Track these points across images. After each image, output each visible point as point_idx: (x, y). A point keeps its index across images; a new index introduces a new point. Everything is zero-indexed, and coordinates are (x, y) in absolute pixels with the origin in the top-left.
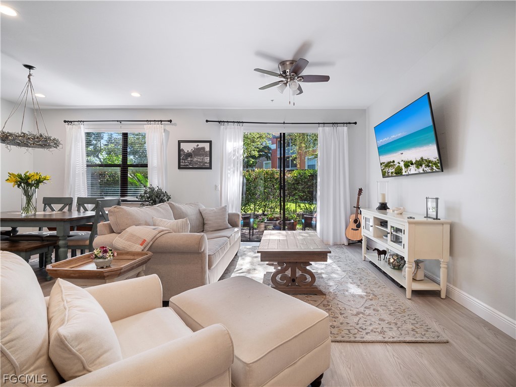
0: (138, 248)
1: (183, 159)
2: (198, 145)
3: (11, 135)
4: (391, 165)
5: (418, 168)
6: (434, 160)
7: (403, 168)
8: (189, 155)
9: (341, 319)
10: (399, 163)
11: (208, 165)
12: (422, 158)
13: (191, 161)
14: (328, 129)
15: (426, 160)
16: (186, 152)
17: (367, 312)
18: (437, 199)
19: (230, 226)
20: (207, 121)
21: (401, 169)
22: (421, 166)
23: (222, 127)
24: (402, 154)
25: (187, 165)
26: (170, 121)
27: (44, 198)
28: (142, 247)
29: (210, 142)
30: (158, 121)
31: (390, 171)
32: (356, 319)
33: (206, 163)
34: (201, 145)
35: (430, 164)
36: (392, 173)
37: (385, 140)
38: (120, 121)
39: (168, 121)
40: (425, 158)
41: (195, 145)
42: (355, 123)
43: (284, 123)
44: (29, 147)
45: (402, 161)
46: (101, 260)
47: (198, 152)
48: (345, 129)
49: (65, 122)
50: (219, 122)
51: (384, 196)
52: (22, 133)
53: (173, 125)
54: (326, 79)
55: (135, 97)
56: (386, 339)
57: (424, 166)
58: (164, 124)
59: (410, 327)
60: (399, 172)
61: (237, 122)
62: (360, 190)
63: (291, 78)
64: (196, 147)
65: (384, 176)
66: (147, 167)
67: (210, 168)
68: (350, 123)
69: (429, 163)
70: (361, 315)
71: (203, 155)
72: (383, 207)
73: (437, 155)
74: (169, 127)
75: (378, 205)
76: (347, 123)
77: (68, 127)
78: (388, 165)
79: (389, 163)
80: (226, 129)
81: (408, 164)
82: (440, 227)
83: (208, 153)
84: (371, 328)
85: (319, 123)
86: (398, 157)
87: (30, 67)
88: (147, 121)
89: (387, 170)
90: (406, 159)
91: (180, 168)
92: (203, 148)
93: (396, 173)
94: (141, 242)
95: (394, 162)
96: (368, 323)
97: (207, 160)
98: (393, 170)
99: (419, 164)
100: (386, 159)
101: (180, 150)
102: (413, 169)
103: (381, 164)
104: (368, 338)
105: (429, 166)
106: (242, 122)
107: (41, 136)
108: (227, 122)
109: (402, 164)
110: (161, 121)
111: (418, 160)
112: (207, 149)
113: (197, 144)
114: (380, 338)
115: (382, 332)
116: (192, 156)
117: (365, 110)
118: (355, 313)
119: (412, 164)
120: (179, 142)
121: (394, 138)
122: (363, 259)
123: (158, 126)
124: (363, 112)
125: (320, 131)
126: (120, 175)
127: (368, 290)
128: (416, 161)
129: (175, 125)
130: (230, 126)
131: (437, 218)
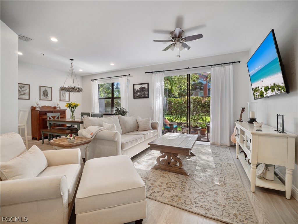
0: (89, 136)
1: (136, 94)
3: (65, 88)
4: (257, 90)
6: (282, 85)
7: (264, 92)
8: (138, 91)
9: (187, 193)
10: (262, 89)
12: (274, 84)
13: (139, 94)
14: (217, 68)
15: (277, 85)
16: (137, 89)
17: (210, 193)
18: (282, 116)
19: (152, 129)
20: (146, 73)
21: (263, 93)
22: (274, 90)
23: (153, 75)
24: (262, 81)
25: (137, 97)
26: (130, 75)
27: (81, 113)
28: (91, 136)
29: (148, 84)
30: (125, 76)
31: (257, 94)
32: (196, 195)
33: (146, 95)
34: (144, 86)
35: (280, 88)
36: (258, 96)
38: (110, 78)
39: (129, 75)
40: (276, 84)
42: (239, 62)
43: (188, 68)
44: (74, 92)
45: (263, 87)
46: (69, 140)
47: (143, 89)
48: (231, 67)
49: (91, 80)
50: (152, 72)
51: (253, 113)
52: (68, 87)
53: (131, 77)
54: (200, 36)
55: (113, 65)
56: (207, 215)
57: (276, 90)
58: (128, 77)
59: (234, 211)
60: (262, 95)
61: (161, 71)
62: (243, 109)
63: (177, 41)
64: (141, 87)
65: (255, 98)
66: (120, 98)
67: (148, 97)
68: (235, 62)
70: (202, 194)
71: (144, 91)
72: (252, 121)
74: (129, 78)
76: (232, 63)
77: (92, 82)
78: (256, 90)
79: (256, 88)
80: (155, 75)
81: (267, 88)
82: (285, 140)
83: (147, 90)
84: (202, 204)
85: (211, 65)
86: (261, 84)
87: (72, 60)
88: (120, 76)
89: (255, 94)
90: (265, 85)
91: (134, 98)
92: (144, 88)
93: (260, 96)
94: (91, 134)
95: (258, 87)
96: (203, 200)
97: (146, 93)
98: (259, 94)
99: (273, 88)
100: (255, 85)
101: (134, 89)
102: (270, 93)
103: (253, 89)
104: (195, 210)
105: (279, 90)
106: (164, 71)
107: (75, 87)
108: (156, 72)
109: (263, 89)
110: (126, 75)
111: (272, 85)
112: (147, 88)
113: (141, 85)
114: (203, 213)
115: (208, 210)
116: (139, 91)
117: (248, 51)
118: (199, 191)
119: (269, 89)
120: (134, 85)
121: (257, 70)
122: (237, 157)
123: (124, 78)
125: (212, 71)
126: (111, 102)
127: (222, 179)
128: (271, 86)
129: (132, 76)
130: (158, 74)
131: (283, 132)
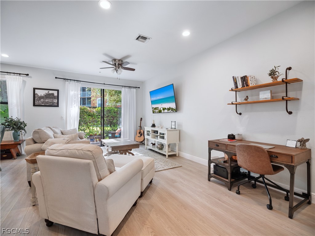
1: (37, 100)
2: (49, 92)
5: (168, 111)
6: (175, 108)
7: (162, 110)
8: (41, 98)
11: (56, 104)
12: (170, 107)
13: (43, 101)
14: (127, 89)
16: (40, 95)
18: (175, 122)
20: (56, 78)
21: (161, 111)
22: (169, 110)
23: (67, 82)
24: (162, 105)
25: (40, 104)
26: (28, 75)
29: (58, 91)
30: (17, 74)
31: (156, 111)
33: (55, 103)
34: (51, 92)
36: (157, 112)
37: (154, 99)
39: (26, 75)
40: (171, 107)
41: (46, 92)
42: (139, 88)
43: (104, 84)
47: (48, 96)
48: (135, 90)
50: (64, 79)
51: (154, 121)
53: (29, 77)
54: (133, 70)
57: (170, 110)
58: (22, 76)
59: (170, 165)
60: (160, 112)
61: (77, 81)
62: (141, 119)
63: (118, 67)
64: (47, 93)
65: (153, 113)
66: (8, 104)
67: (58, 106)
68: (137, 87)
69: (172, 109)
71: (52, 98)
72: (154, 126)
73: (175, 107)
74: (26, 78)
75: (151, 125)
76: (135, 87)
78: (156, 109)
80: (70, 83)
81: (164, 109)
82: (176, 131)
83: (56, 97)
85: (122, 86)
86: (160, 106)
88: (7, 72)
89: (155, 110)
90: (163, 107)
91: (34, 105)
92: (53, 94)
95: (158, 108)
97: (56, 101)
98: (158, 111)
99: (169, 109)
100: (155, 106)
101: (35, 94)
102: (166, 111)
103: (152, 108)
106: (80, 81)
108: (70, 80)
109: (162, 109)
110: (20, 74)
112: (56, 95)
116: (44, 98)
119: (166, 109)
120: (34, 89)
121: (159, 98)
122: (146, 149)
123: (18, 77)
124: (143, 83)
125: (123, 90)
129: (31, 77)
130: (72, 82)
131: (175, 129)
